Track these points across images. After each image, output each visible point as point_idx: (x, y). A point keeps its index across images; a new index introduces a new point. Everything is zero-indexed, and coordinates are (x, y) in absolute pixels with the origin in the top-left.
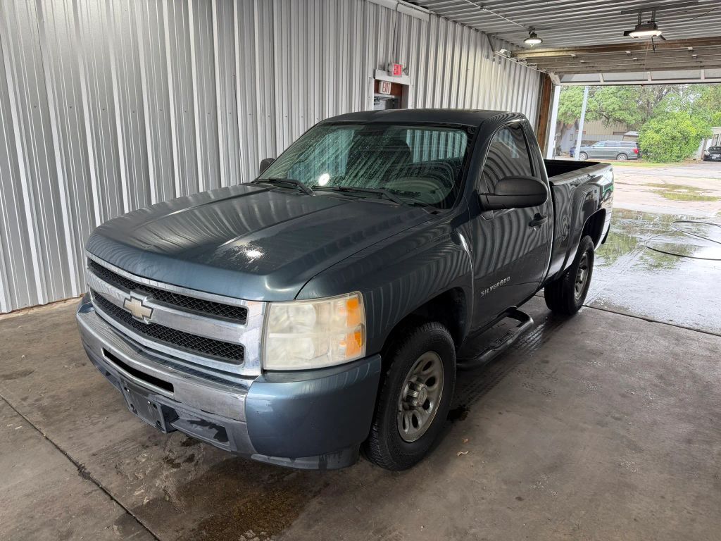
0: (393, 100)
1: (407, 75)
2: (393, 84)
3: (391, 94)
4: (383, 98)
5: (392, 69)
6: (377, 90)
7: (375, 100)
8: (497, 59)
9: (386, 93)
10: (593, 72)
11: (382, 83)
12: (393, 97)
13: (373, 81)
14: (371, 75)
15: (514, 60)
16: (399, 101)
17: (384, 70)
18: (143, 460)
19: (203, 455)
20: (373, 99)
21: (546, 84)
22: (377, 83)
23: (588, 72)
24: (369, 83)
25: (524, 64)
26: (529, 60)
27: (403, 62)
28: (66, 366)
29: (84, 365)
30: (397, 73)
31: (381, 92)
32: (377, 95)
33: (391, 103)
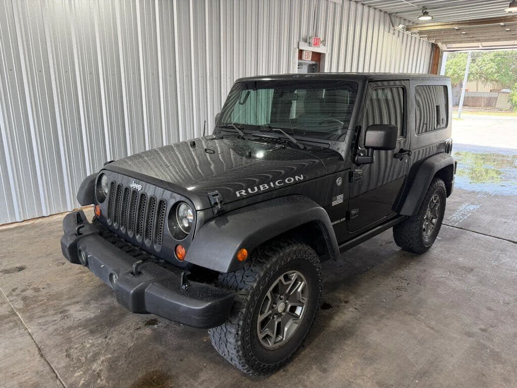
0: (313, 65)
1: (325, 45)
2: (313, 53)
3: (312, 60)
4: (305, 64)
5: (312, 41)
6: (300, 57)
7: (299, 65)
8: (396, 32)
9: (308, 59)
10: (473, 41)
11: (304, 52)
12: (314, 62)
13: (298, 50)
14: (296, 46)
15: (409, 33)
16: (318, 65)
17: (306, 42)
18: (88, 346)
19: (135, 344)
20: (297, 64)
21: (436, 52)
22: (301, 52)
23: (469, 42)
24: (294, 52)
25: (418, 36)
26: (421, 33)
27: (321, 37)
28: (50, 265)
29: (63, 264)
30: (316, 44)
31: (304, 59)
32: (301, 61)
33: (312, 68)
